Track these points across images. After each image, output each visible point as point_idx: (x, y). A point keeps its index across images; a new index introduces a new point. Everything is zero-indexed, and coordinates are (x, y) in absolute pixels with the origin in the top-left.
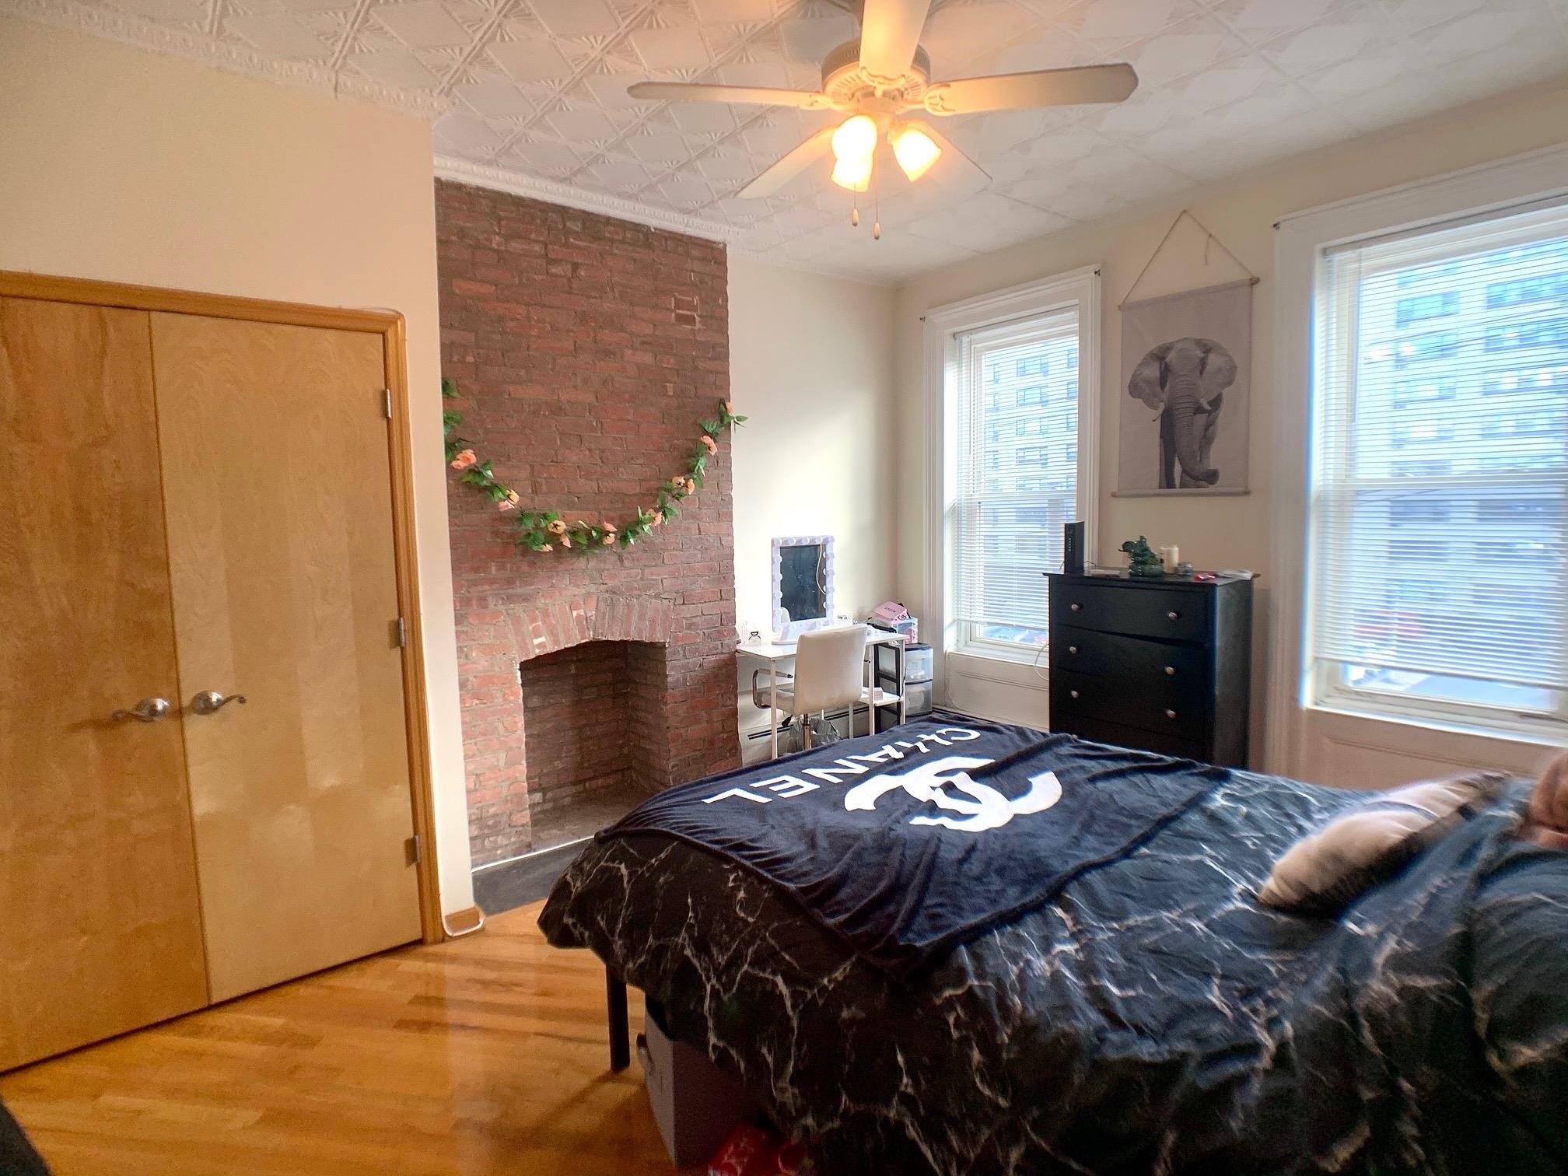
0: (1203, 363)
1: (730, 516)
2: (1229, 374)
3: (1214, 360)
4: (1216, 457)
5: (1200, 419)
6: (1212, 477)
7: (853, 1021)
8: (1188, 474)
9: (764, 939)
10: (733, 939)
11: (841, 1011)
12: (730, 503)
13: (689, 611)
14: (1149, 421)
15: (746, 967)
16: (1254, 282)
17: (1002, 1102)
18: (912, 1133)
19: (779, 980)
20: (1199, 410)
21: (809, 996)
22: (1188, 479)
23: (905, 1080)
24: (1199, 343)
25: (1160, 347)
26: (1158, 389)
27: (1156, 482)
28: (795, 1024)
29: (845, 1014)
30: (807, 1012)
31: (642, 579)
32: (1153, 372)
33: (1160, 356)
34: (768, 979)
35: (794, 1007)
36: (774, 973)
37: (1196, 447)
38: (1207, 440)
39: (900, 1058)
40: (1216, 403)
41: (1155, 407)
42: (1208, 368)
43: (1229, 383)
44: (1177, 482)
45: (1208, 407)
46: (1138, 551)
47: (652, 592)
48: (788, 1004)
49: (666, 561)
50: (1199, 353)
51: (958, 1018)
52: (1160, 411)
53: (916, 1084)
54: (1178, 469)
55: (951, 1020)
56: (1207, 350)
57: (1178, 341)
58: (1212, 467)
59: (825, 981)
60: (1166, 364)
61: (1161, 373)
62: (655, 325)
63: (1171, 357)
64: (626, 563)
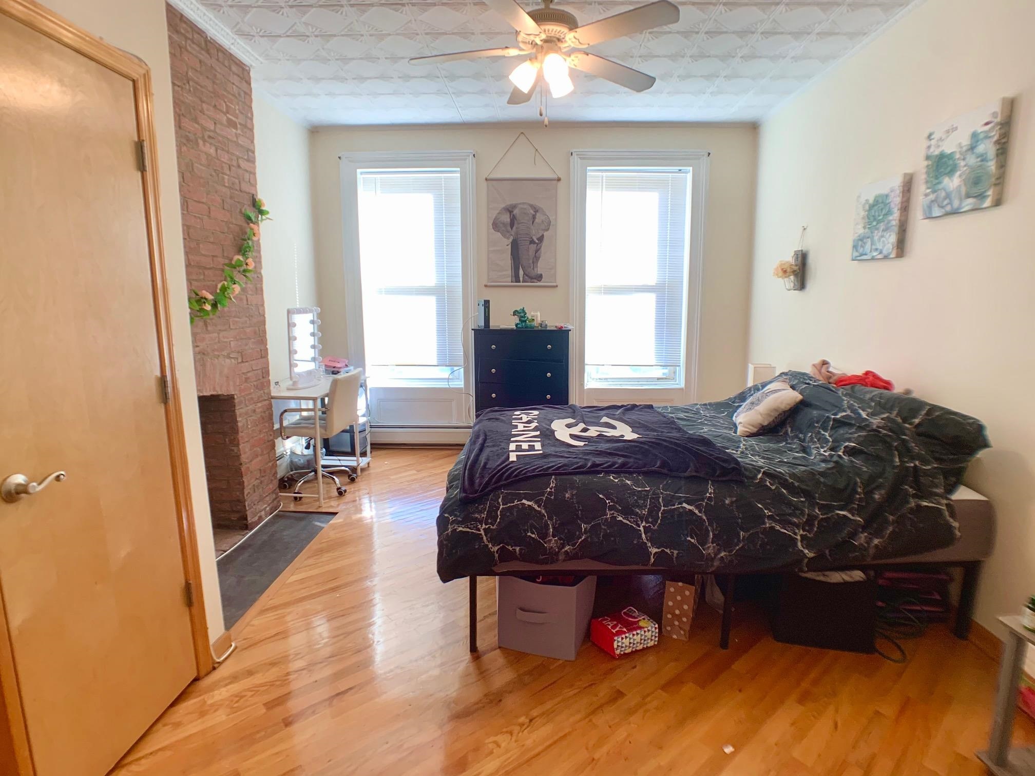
0: (534, 217)
1: (262, 290)
2: (548, 225)
3: (539, 218)
4: (541, 268)
5: (533, 247)
6: (539, 278)
7: (732, 502)
8: (527, 275)
9: (662, 493)
10: (645, 500)
11: (724, 501)
12: (261, 280)
13: (245, 367)
14: (505, 244)
15: (662, 508)
16: (559, 180)
17: (802, 499)
18: (778, 528)
19: (685, 505)
20: (532, 242)
21: (704, 504)
22: (527, 277)
23: (766, 511)
24: (532, 206)
25: (510, 205)
26: (509, 228)
27: (510, 279)
28: (704, 518)
29: (727, 502)
30: (708, 510)
31: (219, 342)
32: (506, 218)
33: (510, 210)
34: (679, 508)
35: (700, 512)
36: (680, 503)
37: (531, 261)
38: (536, 258)
39: (759, 505)
40: (541, 239)
41: (508, 238)
42: (537, 220)
43: (547, 230)
44: (521, 279)
45: (537, 241)
46: (520, 314)
47: (225, 353)
48: (697, 512)
49: (231, 327)
50: (532, 212)
51: (769, 482)
52: (511, 240)
53: (770, 511)
54: (521, 272)
55: (768, 484)
56: (536, 211)
57: (520, 204)
58: (539, 273)
59: (708, 495)
60: (513, 215)
61: (511, 220)
62: (215, 123)
63: (516, 212)
64: (209, 328)
